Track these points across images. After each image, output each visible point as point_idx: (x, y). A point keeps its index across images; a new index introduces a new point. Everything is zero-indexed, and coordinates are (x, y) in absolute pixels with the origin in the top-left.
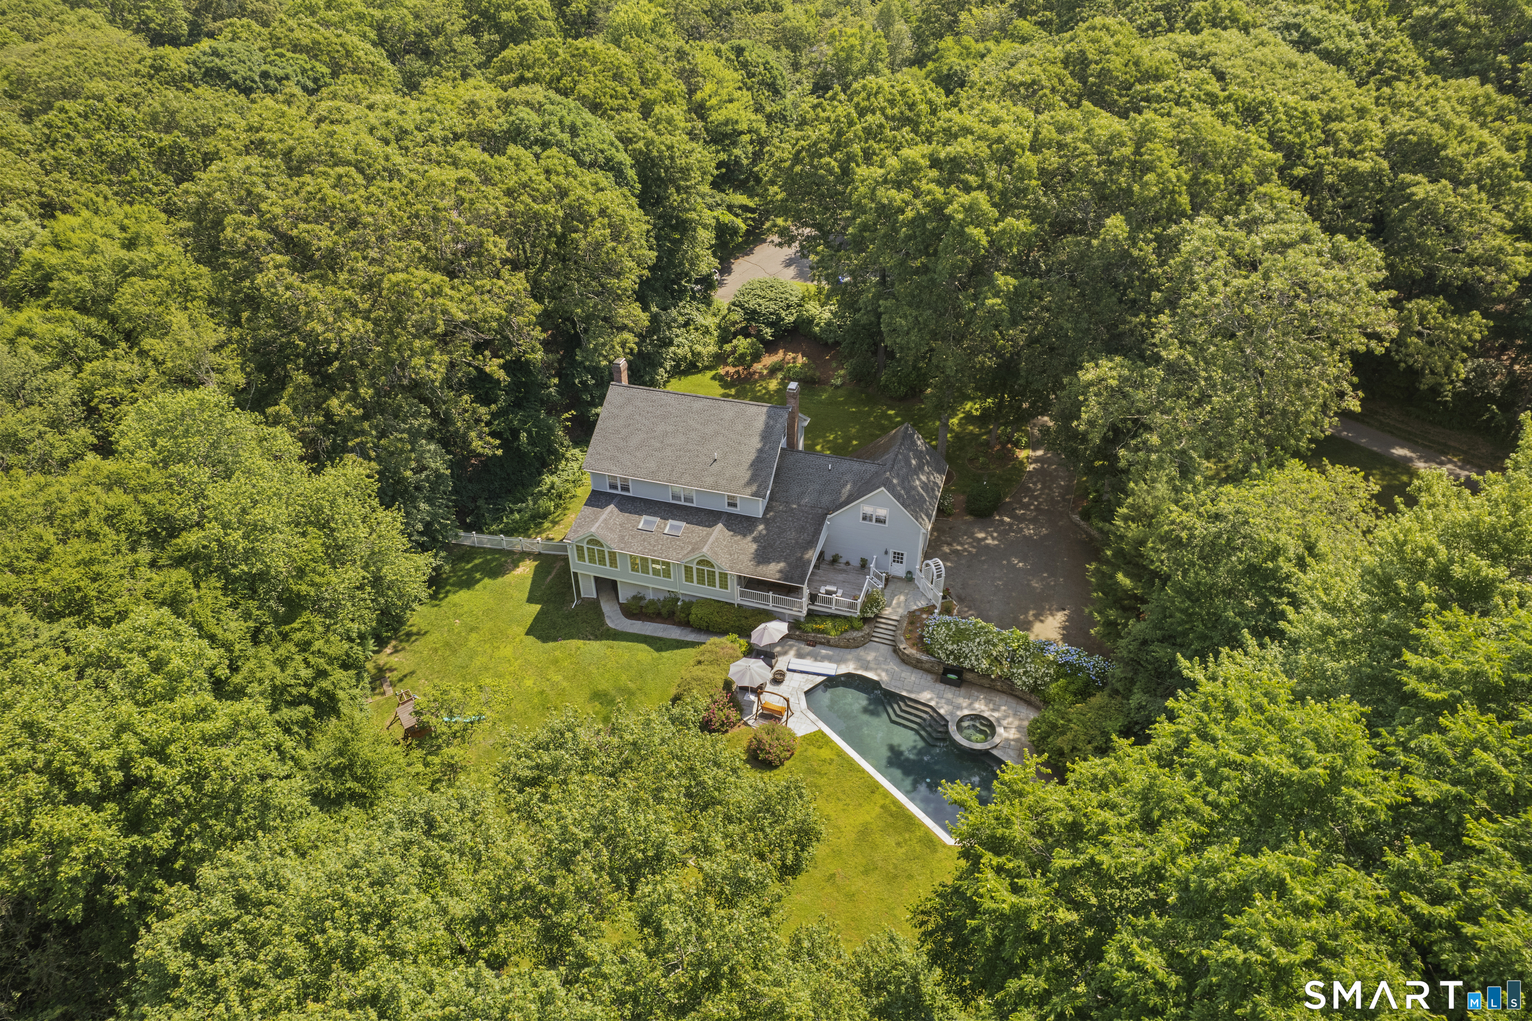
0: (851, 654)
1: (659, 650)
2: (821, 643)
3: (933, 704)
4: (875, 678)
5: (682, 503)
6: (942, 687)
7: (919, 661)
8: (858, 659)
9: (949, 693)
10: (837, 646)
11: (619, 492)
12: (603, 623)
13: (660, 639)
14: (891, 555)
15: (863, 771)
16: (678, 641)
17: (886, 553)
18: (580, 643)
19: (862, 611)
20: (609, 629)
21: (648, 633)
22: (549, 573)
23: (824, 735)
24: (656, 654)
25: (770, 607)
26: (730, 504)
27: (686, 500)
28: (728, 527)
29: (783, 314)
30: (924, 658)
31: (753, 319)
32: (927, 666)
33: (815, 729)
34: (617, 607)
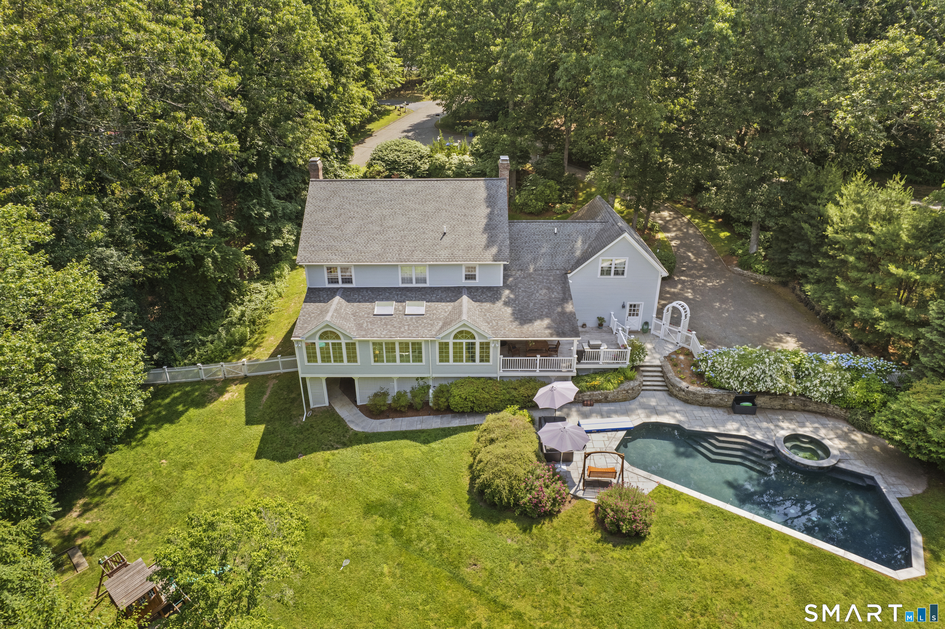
0: (634, 405)
1: (426, 442)
2: (598, 401)
3: (743, 432)
4: (672, 421)
5: (414, 285)
6: (740, 417)
7: (708, 397)
8: (644, 407)
9: (750, 420)
10: (615, 401)
11: (340, 285)
12: (347, 429)
13: (422, 431)
14: (628, 308)
15: (739, 518)
16: (443, 430)
17: (624, 307)
18: (327, 454)
19: (632, 360)
20: (356, 434)
21: (404, 428)
22: (263, 393)
23: (669, 490)
24: (424, 448)
25: (537, 373)
26: (468, 277)
27: (418, 281)
28: (474, 298)
29: (419, 164)
30: (712, 392)
31: (394, 169)
32: (714, 400)
33: (654, 485)
34: (357, 411)
